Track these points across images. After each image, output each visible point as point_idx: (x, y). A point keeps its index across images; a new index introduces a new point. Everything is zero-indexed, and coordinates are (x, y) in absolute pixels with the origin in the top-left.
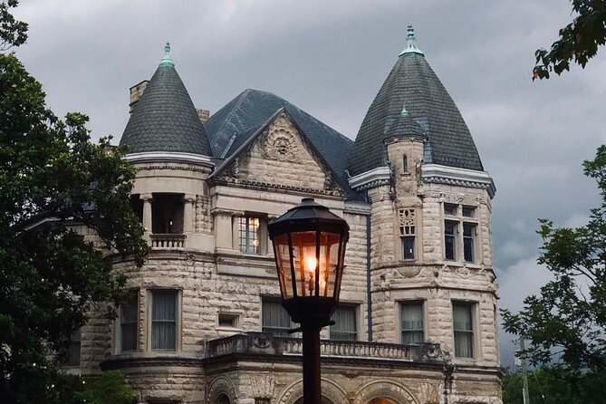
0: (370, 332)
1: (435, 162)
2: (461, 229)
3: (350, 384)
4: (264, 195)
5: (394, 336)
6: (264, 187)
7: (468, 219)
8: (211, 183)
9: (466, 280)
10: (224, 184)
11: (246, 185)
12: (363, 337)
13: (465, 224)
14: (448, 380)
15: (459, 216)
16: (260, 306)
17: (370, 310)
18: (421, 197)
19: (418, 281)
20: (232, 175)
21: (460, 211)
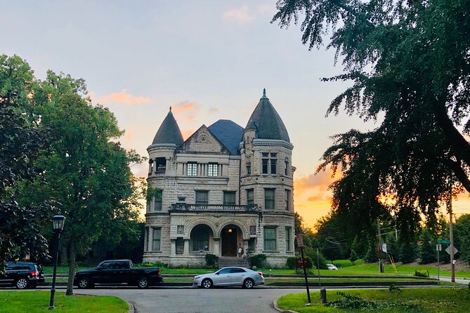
0: (240, 201)
1: (259, 138)
2: (270, 162)
3: (217, 220)
4: (195, 155)
5: (244, 202)
6: (195, 153)
7: (273, 158)
8: (175, 153)
9: (271, 180)
10: (179, 153)
11: (188, 153)
12: (237, 203)
13: (271, 160)
14: (261, 217)
15: (269, 157)
16: (195, 194)
17: (240, 194)
18: (253, 151)
19: (252, 182)
20: (182, 149)
21: (270, 155)
